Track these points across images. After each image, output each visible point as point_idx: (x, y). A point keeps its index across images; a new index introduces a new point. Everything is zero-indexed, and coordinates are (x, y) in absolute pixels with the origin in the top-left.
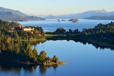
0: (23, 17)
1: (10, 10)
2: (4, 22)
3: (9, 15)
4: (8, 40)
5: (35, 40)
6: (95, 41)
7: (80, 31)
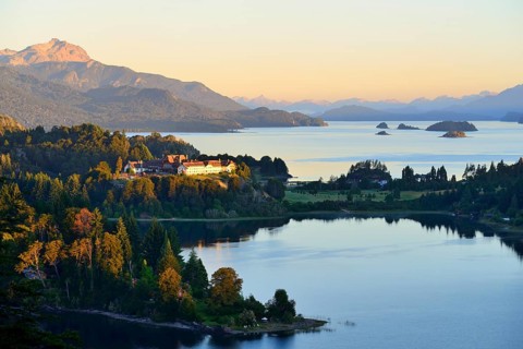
0: (220, 112)
1: (159, 78)
2: (106, 134)
3: (156, 104)
4: (78, 216)
5: (232, 218)
6: (510, 223)
7: (454, 177)
